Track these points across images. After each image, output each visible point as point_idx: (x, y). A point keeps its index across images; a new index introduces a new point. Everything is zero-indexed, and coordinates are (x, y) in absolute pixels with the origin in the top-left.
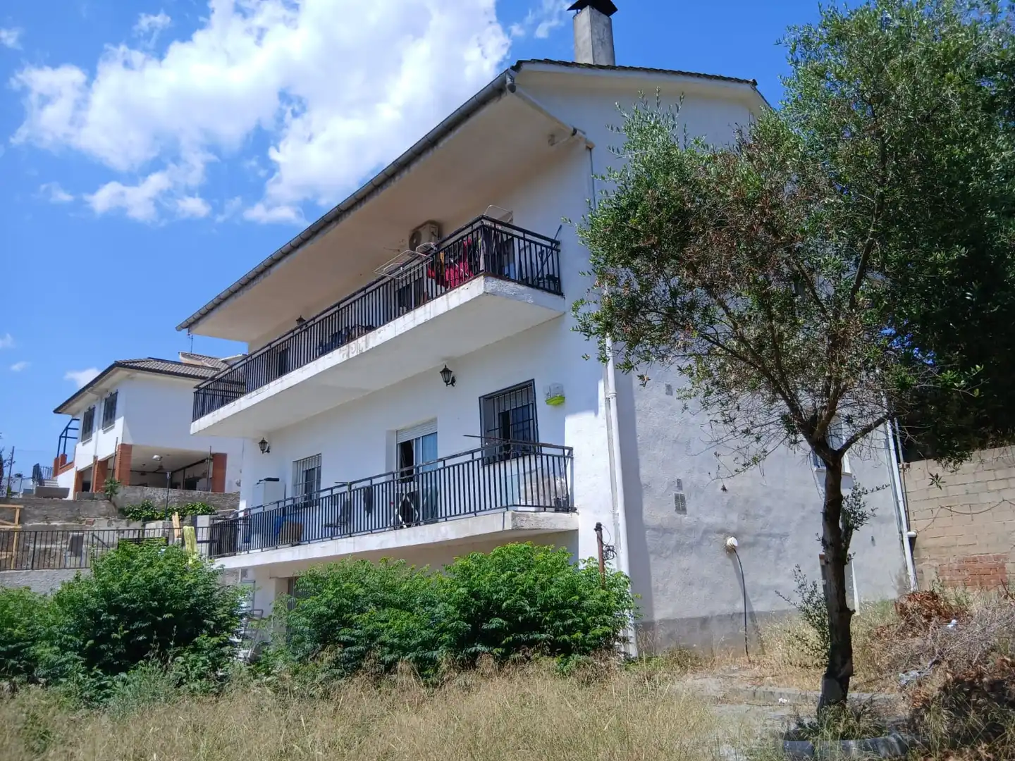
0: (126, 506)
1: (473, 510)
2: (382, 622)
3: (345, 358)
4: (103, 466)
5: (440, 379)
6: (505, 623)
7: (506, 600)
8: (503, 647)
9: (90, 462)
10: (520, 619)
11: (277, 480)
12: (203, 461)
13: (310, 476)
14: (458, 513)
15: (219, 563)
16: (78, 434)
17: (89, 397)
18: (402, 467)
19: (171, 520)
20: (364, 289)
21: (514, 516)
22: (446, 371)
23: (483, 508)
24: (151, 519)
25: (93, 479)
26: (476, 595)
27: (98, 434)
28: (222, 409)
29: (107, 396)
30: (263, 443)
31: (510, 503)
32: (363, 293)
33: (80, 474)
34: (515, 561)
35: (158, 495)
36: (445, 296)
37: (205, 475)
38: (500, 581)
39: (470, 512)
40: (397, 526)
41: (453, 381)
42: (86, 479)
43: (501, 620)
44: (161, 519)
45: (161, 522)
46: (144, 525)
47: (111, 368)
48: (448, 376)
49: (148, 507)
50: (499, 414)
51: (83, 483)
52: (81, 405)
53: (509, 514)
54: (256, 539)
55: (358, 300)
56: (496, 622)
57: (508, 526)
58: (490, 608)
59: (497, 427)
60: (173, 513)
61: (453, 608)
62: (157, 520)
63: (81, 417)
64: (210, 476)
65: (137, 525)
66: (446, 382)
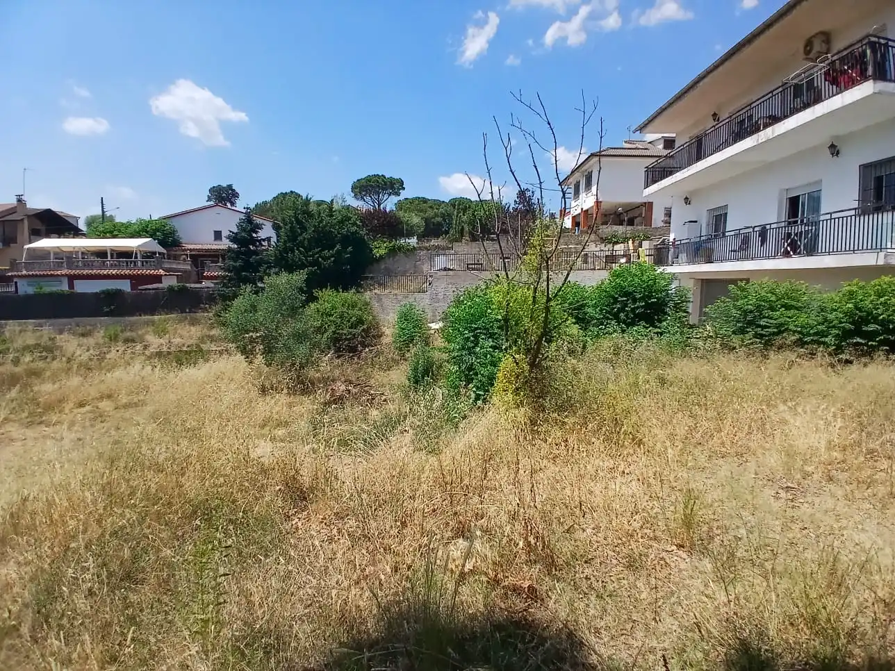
0: (604, 236)
1: (852, 249)
2: (789, 317)
3: (755, 144)
4: (586, 213)
5: (828, 152)
6: (879, 328)
7: (882, 314)
8: (877, 342)
9: (579, 211)
10: (891, 327)
11: (696, 222)
12: (639, 207)
13: (719, 219)
14: (839, 250)
15: (660, 270)
16: (572, 196)
17: (577, 175)
18: (789, 219)
19: (628, 243)
20: (772, 92)
21: (886, 256)
22: (832, 146)
23: (860, 248)
24: (617, 243)
25: (581, 220)
26: (860, 310)
27: (582, 195)
28: (663, 181)
29: (586, 173)
30: (686, 198)
31: (883, 246)
32: (770, 95)
33: (574, 218)
34: (889, 290)
35: (620, 229)
36: (840, 95)
37: (640, 215)
38: (879, 302)
39: (849, 250)
40: (786, 254)
41: (838, 153)
42: (577, 220)
43: (877, 326)
44: (622, 243)
45: (622, 245)
46: (613, 246)
47: (589, 157)
48: (834, 150)
49: (615, 236)
50: (875, 178)
51: (576, 223)
52: (572, 180)
53: (882, 255)
54: (683, 257)
55: (766, 100)
56: (872, 327)
57: (881, 262)
58: (869, 317)
59: (872, 188)
60: (628, 240)
61: (842, 316)
62: (620, 243)
63: (572, 186)
64: (643, 216)
65: (610, 246)
66: (832, 154)
